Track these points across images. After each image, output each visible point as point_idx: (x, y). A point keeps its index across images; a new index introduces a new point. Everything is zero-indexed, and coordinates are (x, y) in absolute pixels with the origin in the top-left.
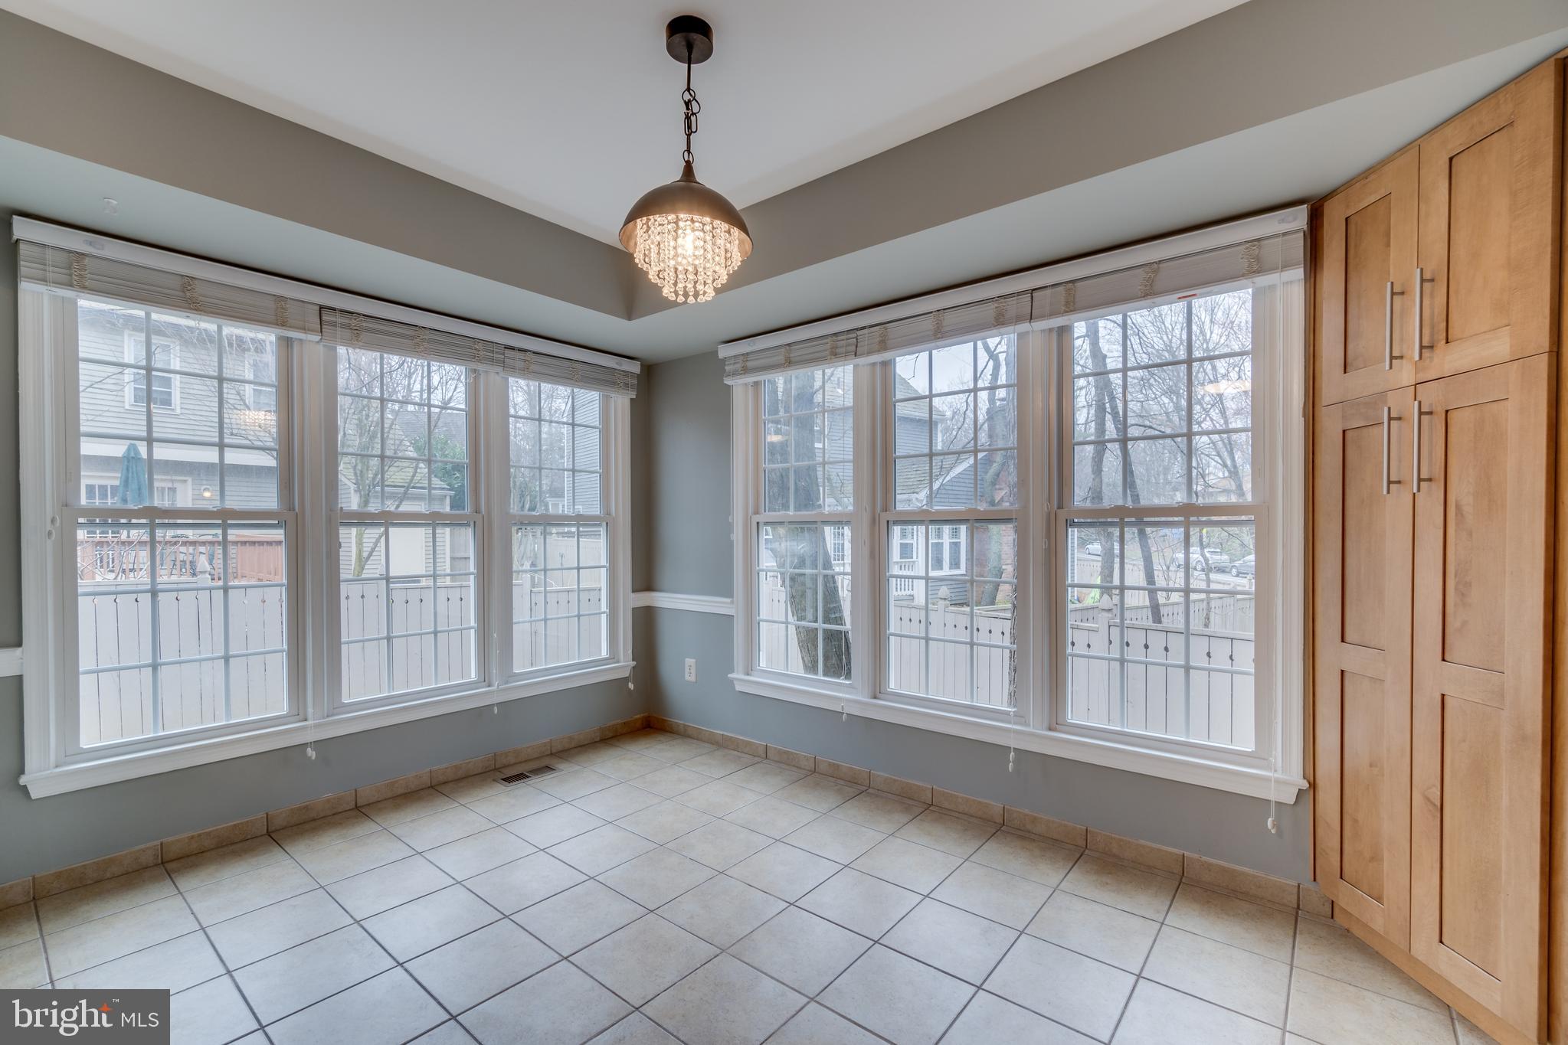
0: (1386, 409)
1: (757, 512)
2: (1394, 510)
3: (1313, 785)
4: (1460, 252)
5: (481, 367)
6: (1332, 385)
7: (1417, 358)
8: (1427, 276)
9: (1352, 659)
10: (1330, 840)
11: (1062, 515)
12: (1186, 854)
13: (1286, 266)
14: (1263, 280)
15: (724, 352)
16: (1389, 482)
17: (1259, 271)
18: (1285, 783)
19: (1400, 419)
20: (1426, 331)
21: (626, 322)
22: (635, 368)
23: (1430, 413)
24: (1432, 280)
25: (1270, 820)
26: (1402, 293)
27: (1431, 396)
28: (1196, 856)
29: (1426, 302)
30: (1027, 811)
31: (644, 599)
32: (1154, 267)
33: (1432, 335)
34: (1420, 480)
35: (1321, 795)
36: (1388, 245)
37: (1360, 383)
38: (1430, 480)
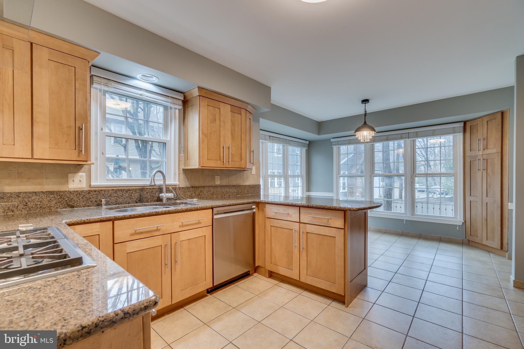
0: (477, 159)
1: (339, 174)
2: (479, 175)
3: (465, 222)
4: (489, 136)
5: (285, 145)
6: (468, 153)
7: (482, 151)
8: (484, 138)
9: (472, 199)
10: (468, 230)
11: (414, 175)
12: (441, 236)
13: (460, 132)
14: (455, 134)
15: (332, 140)
16: (478, 170)
17: (455, 133)
18: (460, 221)
19: (480, 160)
20: (484, 147)
21: (318, 136)
22: (307, 142)
23: (484, 159)
24: (485, 139)
25: (457, 228)
26: (480, 140)
27: (485, 157)
28: (443, 236)
29: (484, 142)
30: (407, 232)
31: (308, 194)
32: (434, 131)
33: (485, 147)
34: (483, 170)
35: (467, 223)
36: (478, 132)
37: (473, 153)
38: (484, 170)
